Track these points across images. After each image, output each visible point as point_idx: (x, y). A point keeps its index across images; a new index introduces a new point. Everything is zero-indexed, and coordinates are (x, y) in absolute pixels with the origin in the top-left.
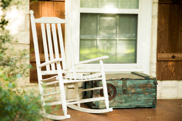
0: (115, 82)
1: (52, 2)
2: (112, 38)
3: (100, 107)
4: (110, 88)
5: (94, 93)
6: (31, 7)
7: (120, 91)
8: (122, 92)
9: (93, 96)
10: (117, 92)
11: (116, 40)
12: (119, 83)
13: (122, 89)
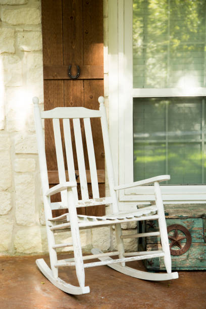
0: (188, 222)
1: (82, 81)
2: (193, 140)
3: (161, 266)
4: (179, 232)
5: (148, 242)
6: (47, 92)
7: (199, 238)
8: (203, 241)
9: (148, 247)
10: (193, 239)
11: (201, 143)
12: (197, 224)
13: (202, 234)
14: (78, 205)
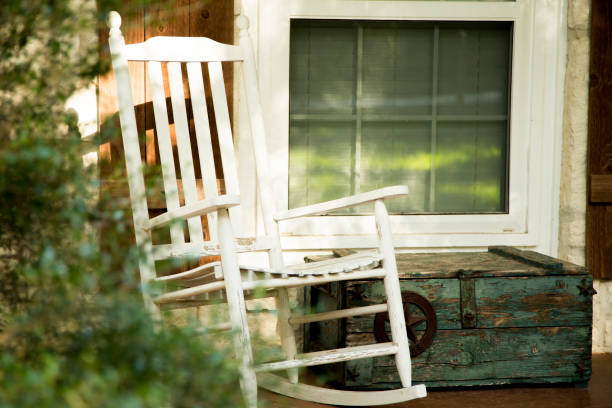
0: (430, 287)
3: (373, 380)
4: (412, 307)
5: (350, 331)
7: (452, 320)
8: (459, 325)
9: (349, 341)
10: (439, 323)
11: (428, 124)
12: (448, 290)
13: (459, 311)
14: (204, 251)
